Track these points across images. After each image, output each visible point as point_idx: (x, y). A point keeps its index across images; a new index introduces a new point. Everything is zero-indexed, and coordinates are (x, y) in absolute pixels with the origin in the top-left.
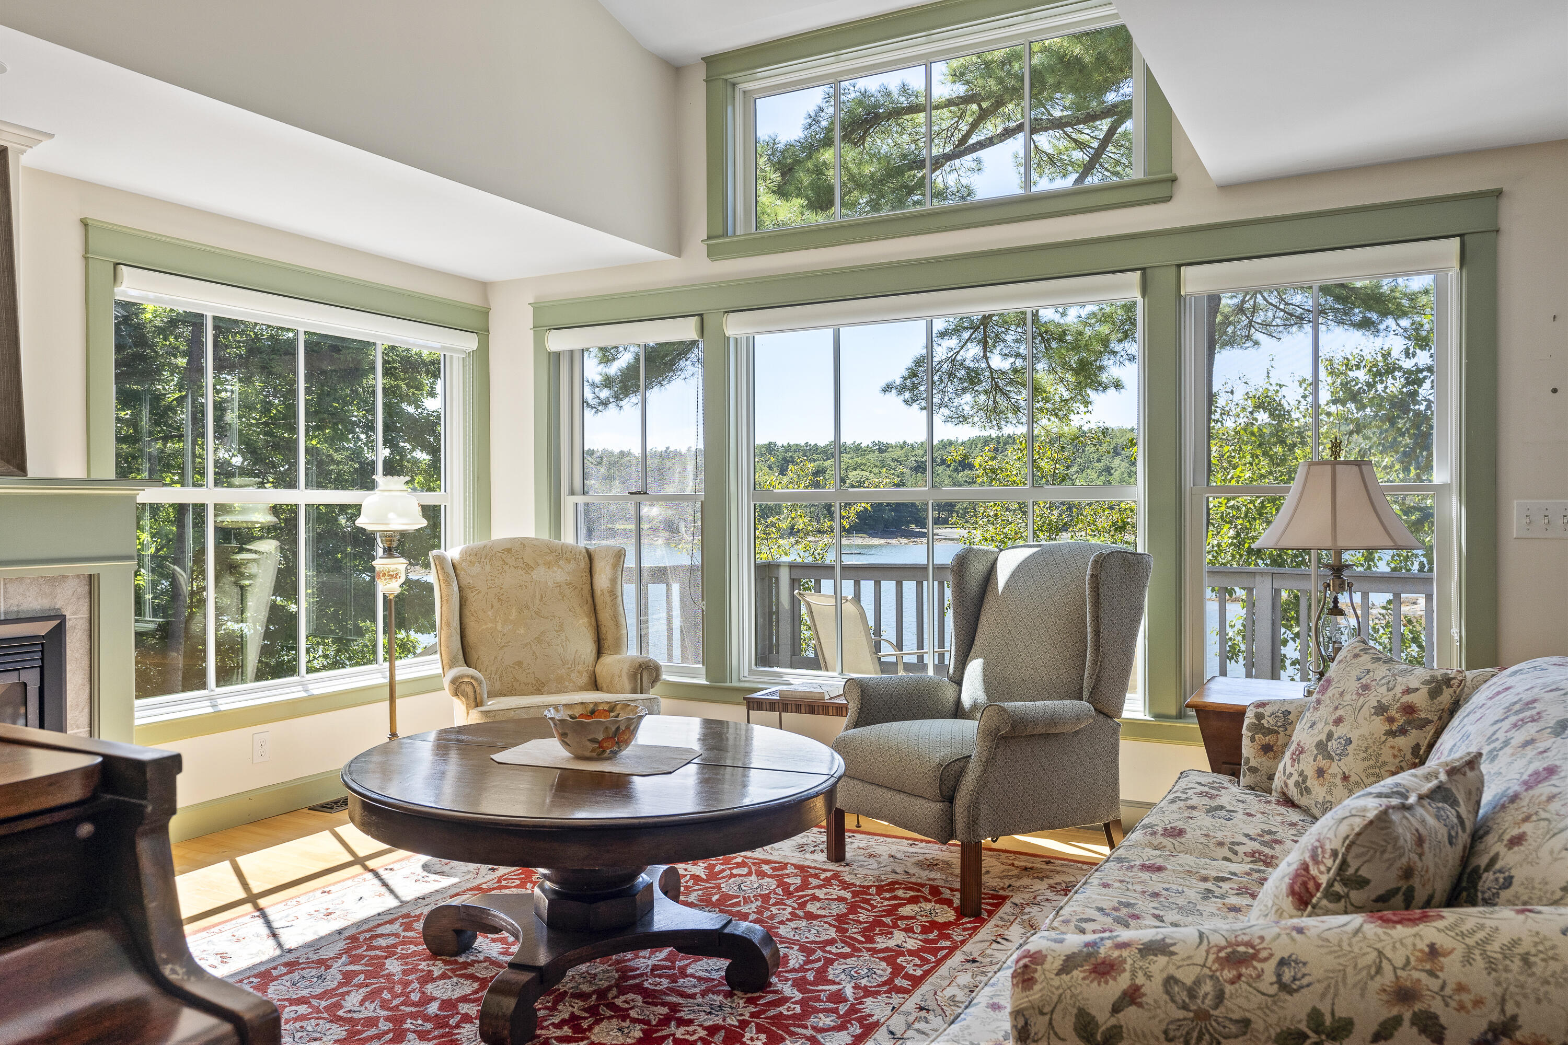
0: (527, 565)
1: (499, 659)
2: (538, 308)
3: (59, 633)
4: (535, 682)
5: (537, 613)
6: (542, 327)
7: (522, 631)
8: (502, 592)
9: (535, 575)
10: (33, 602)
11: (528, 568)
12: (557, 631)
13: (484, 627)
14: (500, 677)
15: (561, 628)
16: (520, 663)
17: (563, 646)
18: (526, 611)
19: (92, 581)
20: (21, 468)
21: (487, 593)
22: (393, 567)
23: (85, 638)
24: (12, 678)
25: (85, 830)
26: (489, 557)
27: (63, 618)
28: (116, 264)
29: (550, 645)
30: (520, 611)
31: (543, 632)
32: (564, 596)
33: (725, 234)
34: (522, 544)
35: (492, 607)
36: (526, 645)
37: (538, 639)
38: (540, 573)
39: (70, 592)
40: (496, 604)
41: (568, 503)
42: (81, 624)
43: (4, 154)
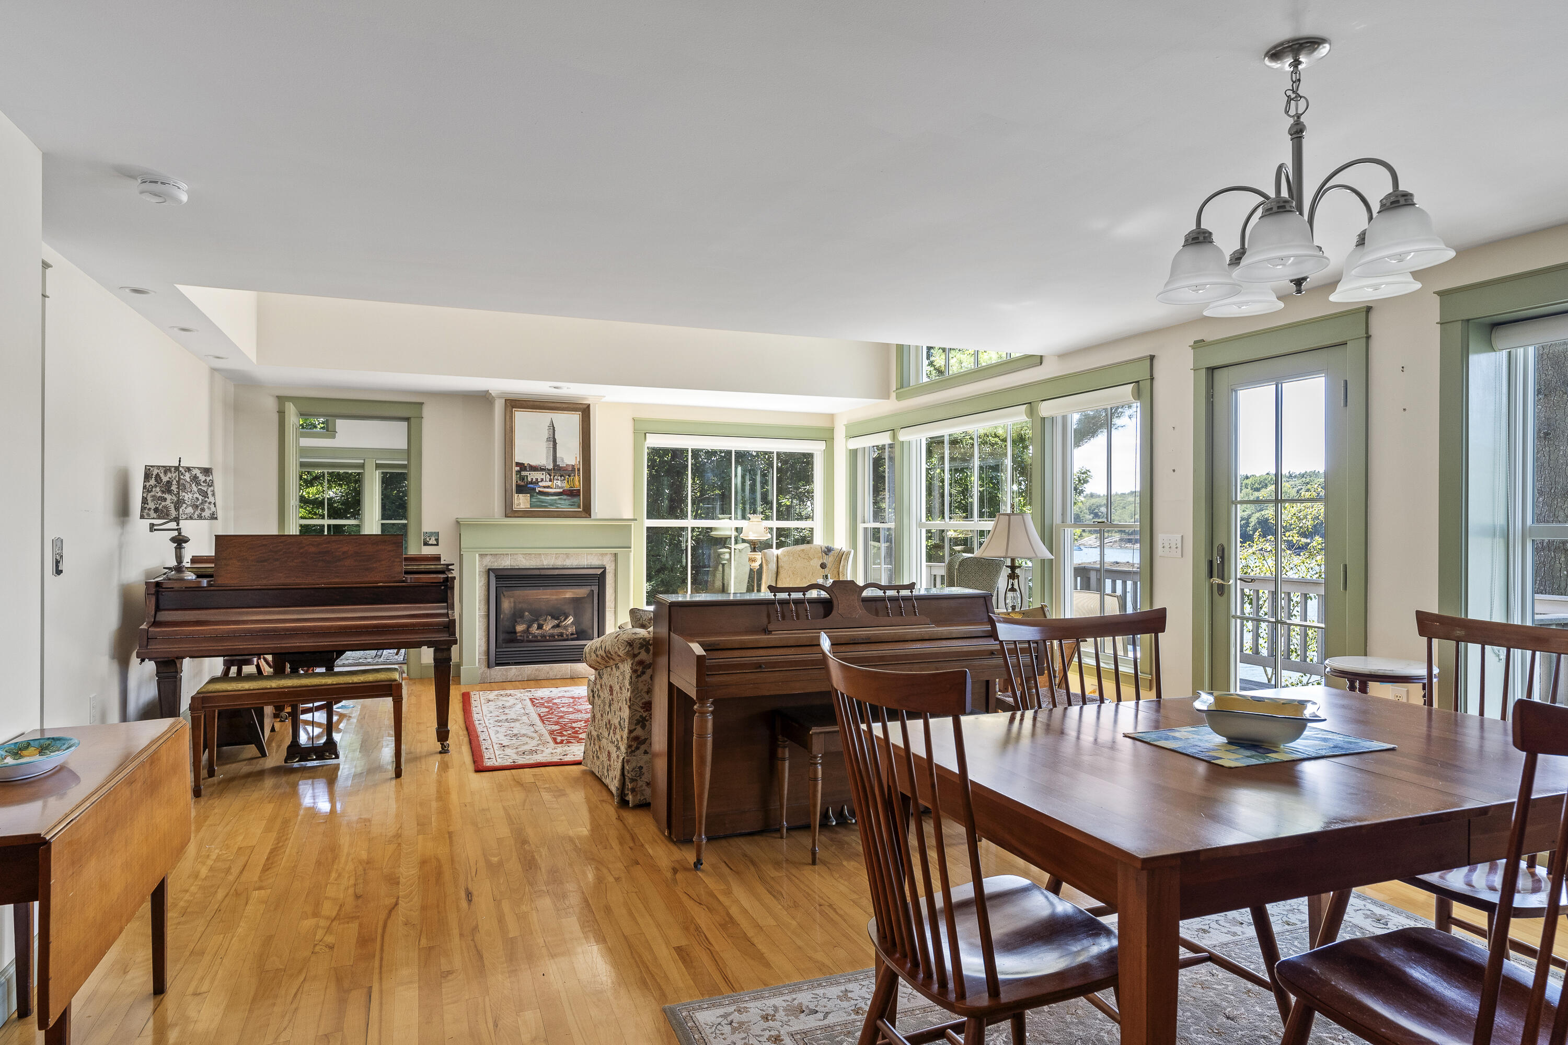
2: (847, 427)
3: (604, 573)
6: (850, 436)
8: (795, 569)
9: (812, 562)
10: (595, 562)
19: (616, 555)
20: (590, 515)
21: (788, 570)
22: (753, 556)
23: (614, 576)
24: (589, 588)
25: (443, 587)
26: (793, 553)
27: (605, 568)
28: (645, 434)
33: (902, 387)
39: (608, 559)
40: (792, 576)
41: (861, 527)
42: (613, 571)
43: (585, 406)
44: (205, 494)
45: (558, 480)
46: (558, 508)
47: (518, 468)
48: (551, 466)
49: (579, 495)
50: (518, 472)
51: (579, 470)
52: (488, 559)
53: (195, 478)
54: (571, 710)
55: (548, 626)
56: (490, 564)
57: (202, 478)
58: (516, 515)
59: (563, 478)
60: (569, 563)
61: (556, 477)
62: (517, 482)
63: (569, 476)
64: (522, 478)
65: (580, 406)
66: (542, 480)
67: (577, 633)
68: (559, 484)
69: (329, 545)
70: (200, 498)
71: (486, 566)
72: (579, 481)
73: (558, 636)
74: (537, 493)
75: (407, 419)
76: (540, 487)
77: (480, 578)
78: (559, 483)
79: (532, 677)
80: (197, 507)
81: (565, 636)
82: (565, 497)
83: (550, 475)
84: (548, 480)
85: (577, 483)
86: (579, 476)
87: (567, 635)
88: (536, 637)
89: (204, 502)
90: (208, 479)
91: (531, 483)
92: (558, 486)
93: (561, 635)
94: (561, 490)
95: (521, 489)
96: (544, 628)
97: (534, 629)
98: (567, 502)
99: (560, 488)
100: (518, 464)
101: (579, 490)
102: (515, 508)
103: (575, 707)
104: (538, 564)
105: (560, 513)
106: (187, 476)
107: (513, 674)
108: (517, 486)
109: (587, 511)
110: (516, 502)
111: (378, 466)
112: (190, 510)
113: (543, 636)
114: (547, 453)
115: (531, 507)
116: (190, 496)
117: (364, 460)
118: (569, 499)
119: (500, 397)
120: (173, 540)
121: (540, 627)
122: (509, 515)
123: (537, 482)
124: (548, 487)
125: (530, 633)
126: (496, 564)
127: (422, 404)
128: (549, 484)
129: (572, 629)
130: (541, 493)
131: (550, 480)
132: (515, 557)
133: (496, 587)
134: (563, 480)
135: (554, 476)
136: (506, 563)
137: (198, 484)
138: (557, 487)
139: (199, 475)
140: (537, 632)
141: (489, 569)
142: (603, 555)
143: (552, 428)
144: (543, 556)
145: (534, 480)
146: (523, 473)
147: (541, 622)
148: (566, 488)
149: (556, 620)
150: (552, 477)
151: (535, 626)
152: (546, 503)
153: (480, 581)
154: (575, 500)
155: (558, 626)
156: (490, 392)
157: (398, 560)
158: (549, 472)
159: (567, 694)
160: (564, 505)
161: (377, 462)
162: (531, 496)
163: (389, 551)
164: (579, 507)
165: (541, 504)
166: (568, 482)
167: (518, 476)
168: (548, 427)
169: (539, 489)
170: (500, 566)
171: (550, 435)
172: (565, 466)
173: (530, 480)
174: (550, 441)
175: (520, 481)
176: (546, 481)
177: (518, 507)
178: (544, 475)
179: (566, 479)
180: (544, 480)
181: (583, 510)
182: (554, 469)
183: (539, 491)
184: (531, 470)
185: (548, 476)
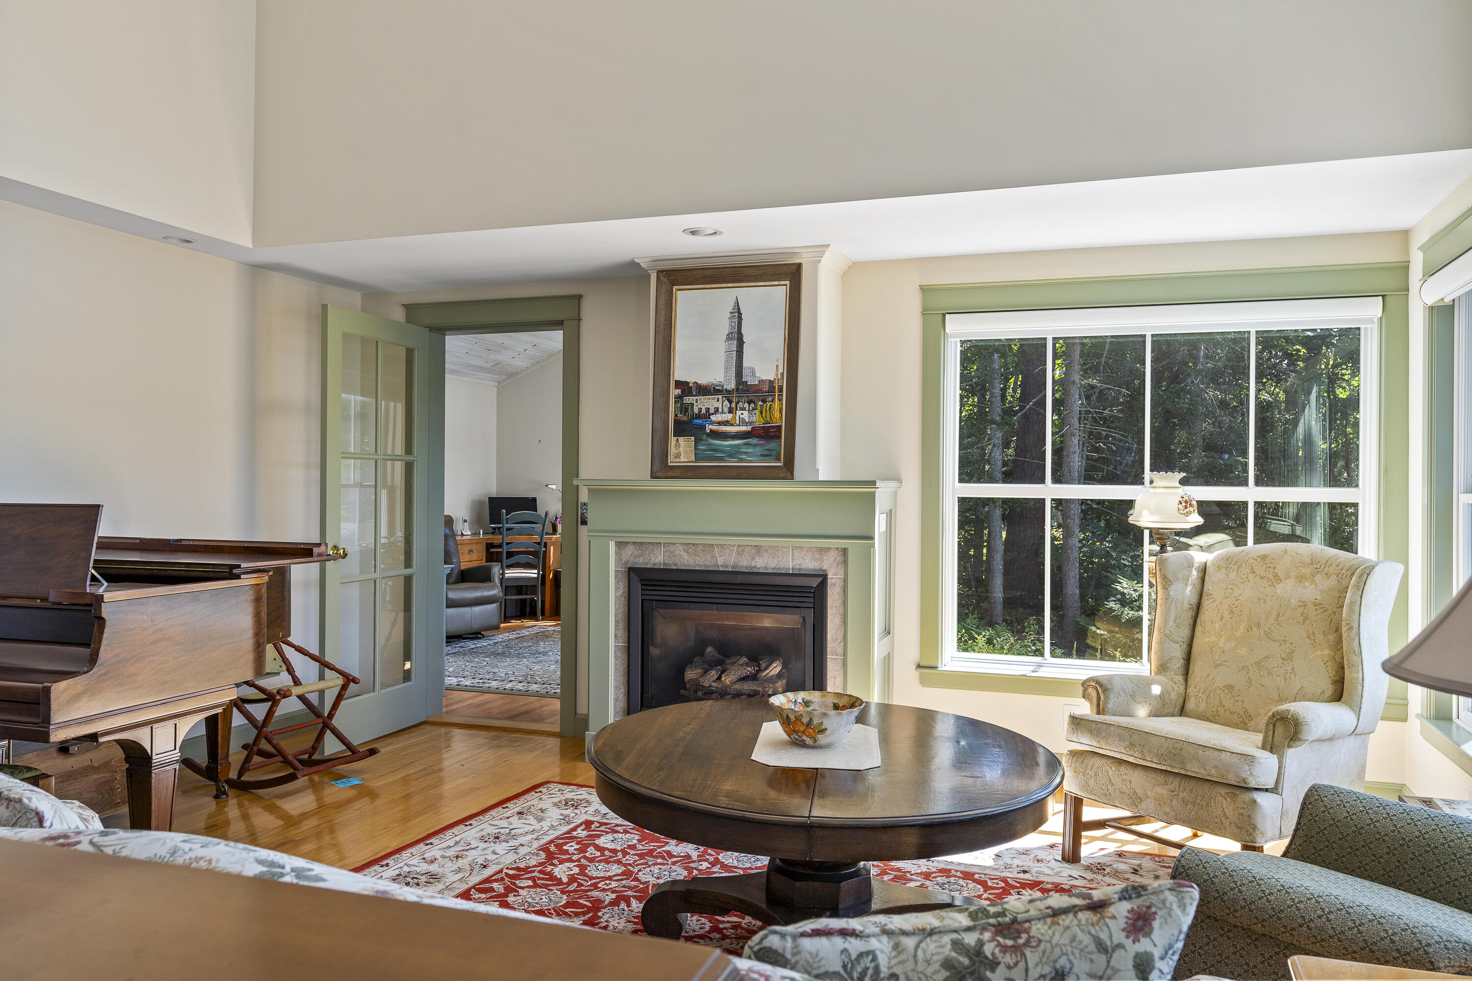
0: (1276, 576)
1: (1211, 677)
2: (1425, 251)
3: (823, 585)
4: (1242, 713)
5: (1266, 633)
6: (1428, 274)
8: (1236, 603)
9: (1280, 589)
10: (808, 563)
12: (1283, 659)
13: (1207, 640)
14: (1207, 698)
15: (1290, 656)
16: (1230, 688)
17: (1285, 679)
18: (1255, 629)
19: (845, 552)
20: (792, 474)
24: (800, 613)
26: (1239, 563)
27: (825, 576)
28: (944, 315)
29: (1270, 673)
30: (1249, 629)
31: (1267, 657)
32: (1306, 618)
35: (1223, 618)
36: (1243, 668)
37: (1258, 664)
38: (1285, 589)
39: (832, 560)
40: (1227, 616)
42: (840, 583)
43: (794, 268)
45: (743, 409)
46: (741, 460)
47: (678, 391)
48: (731, 385)
49: (780, 437)
50: (679, 398)
51: (781, 390)
52: (629, 551)
55: (728, 679)
56: (632, 559)
58: (670, 474)
59: (752, 405)
60: (761, 563)
61: (740, 405)
62: (676, 416)
63: (764, 401)
64: (685, 409)
65: (786, 269)
66: (717, 410)
68: (746, 417)
71: (626, 563)
72: (779, 410)
74: (709, 435)
75: (563, 324)
77: (617, 583)
78: (746, 415)
82: (755, 441)
83: (730, 402)
84: (726, 410)
85: (777, 414)
86: (780, 400)
91: (699, 416)
92: (743, 420)
94: (749, 428)
95: (682, 429)
96: (725, 678)
98: (758, 450)
99: (747, 424)
100: (679, 384)
101: (780, 427)
102: (672, 461)
104: (707, 563)
105: (745, 470)
108: (677, 422)
109: (787, 466)
110: (672, 450)
114: (727, 361)
115: (697, 459)
118: (761, 445)
119: (653, 268)
122: (659, 474)
123: (708, 415)
124: (726, 423)
126: (641, 560)
127: (579, 297)
128: (729, 417)
130: (715, 435)
131: (730, 411)
132: (672, 548)
133: (642, 600)
134: (754, 409)
135: (737, 403)
136: (657, 559)
138: (743, 422)
141: (629, 568)
142: (822, 550)
143: (737, 314)
144: (716, 549)
145: (703, 411)
146: (687, 400)
148: (757, 424)
150: (733, 405)
152: (722, 451)
153: (617, 589)
154: (772, 445)
155: (754, 677)
156: (636, 261)
158: (727, 395)
165: (714, 454)
166: (761, 413)
167: (679, 405)
168: (731, 313)
169: (711, 427)
170: (647, 563)
171: (734, 327)
172: (757, 383)
173: (696, 411)
174: (732, 339)
175: (681, 413)
176: (723, 412)
177: (677, 460)
178: (721, 400)
179: (759, 407)
180: (720, 410)
181: (785, 464)
182: (737, 390)
183: (711, 431)
184: (699, 393)
185: (726, 403)
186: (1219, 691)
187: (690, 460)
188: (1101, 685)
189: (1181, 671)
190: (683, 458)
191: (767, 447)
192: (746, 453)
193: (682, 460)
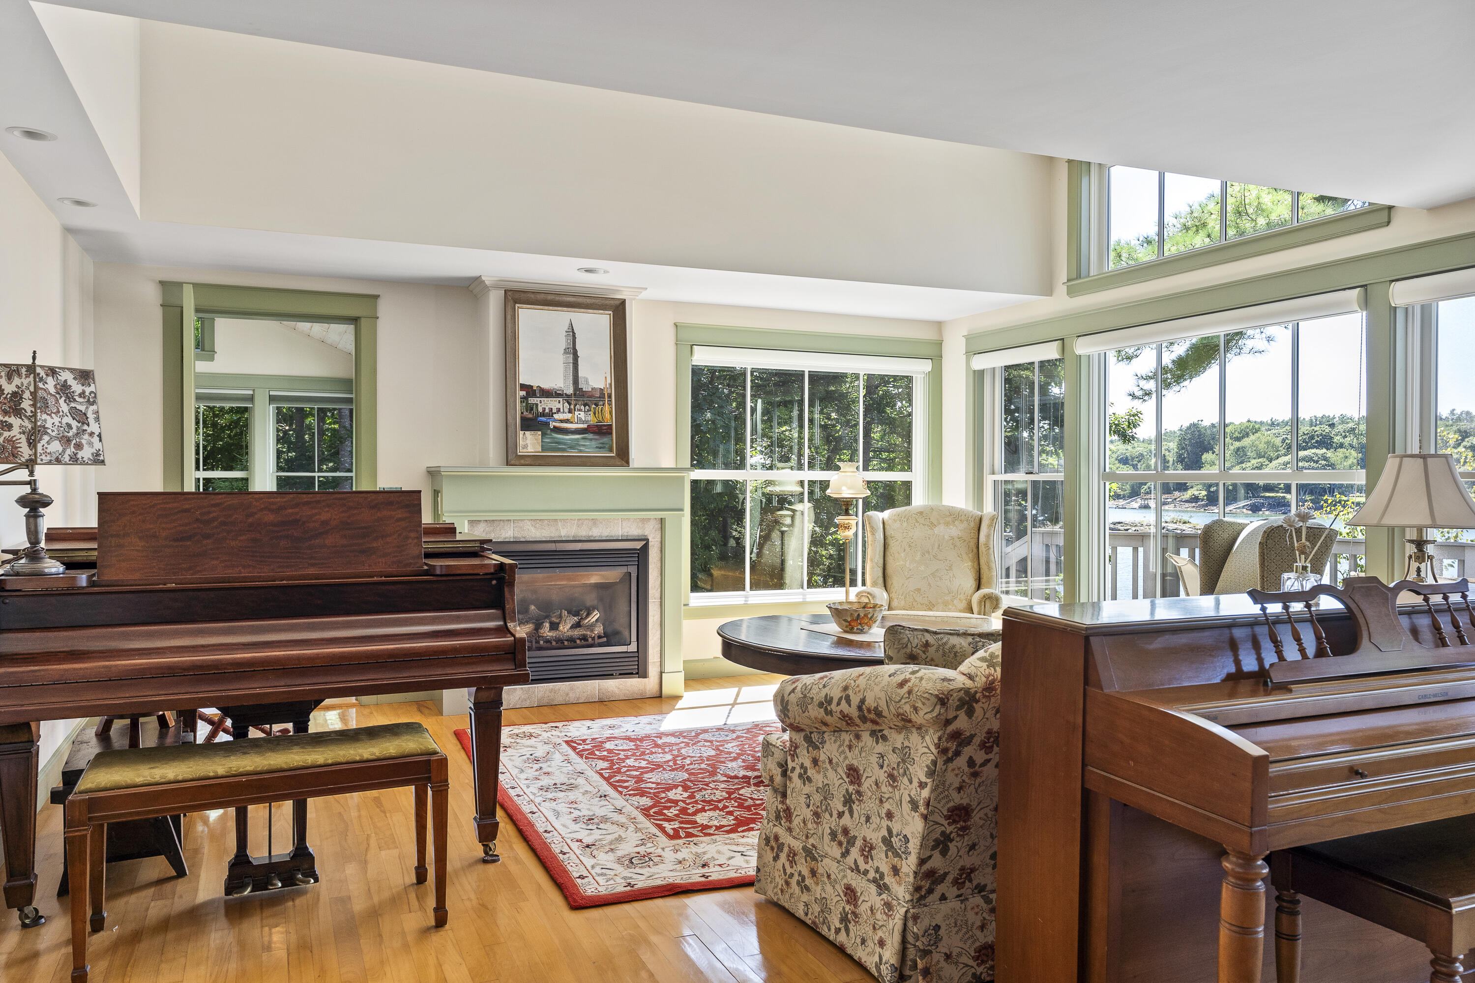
0: (932, 523)
1: (905, 585)
2: (969, 339)
3: (646, 548)
4: (929, 601)
5: (934, 557)
6: (972, 352)
7: (922, 568)
8: (912, 541)
9: (936, 530)
10: (634, 531)
11: (932, 525)
12: (947, 570)
13: (898, 564)
14: (905, 598)
15: (951, 568)
16: (919, 590)
17: (950, 581)
18: (927, 555)
19: (662, 521)
20: (628, 463)
21: (902, 541)
22: (846, 522)
23: (659, 552)
24: (624, 570)
25: (494, 582)
27: (648, 541)
28: (692, 346)
29: (941, 579)
30: (923, 555)
31: (937, 570)
32: (955, 546)
33: (1079, 276)
34: (932, 509)
35: (905, 550)
36: (924, 577)
37: (933, 575)
38: (940, 530)
39: (652, 527)
40: (908, 549)
41: (989, 480)
42: (658, 545)
43: (618, 302)
44: (82, 418)
45: (580, 410)
46: (581, 451)
47: (523, 393)
48: (570, 390)
49: (611, 433)
50: (524, 399)
51: (610, 396)
52: (481, 528)
53: (64, 388)
54: (643, 764)
55: (565, 628)
57: (77, 388)
58: (522, 462)
59: (587, 407)
60: (596, 533)
61: (578, 407)
62: (522, 413)
63: (597, 405)
64: (530, 408)
65: (612, 302)
66: (558, 410)
67: (606, 635)
68: (582, 417)
69: (297, 510)
70: (74, 424)
72: (611, 413)
73: (581, 640)
74: (552, 430)
75: (354, 320)
76: (556, 421)
78: (582, 415)
79: (545, 702)
80: (69, 441)
81: (590, 640)
82: (591, 436)
83: (570, 404)
84: (566, 410)
85: (608, 416)
86: (610, 404)
87: (593, 639)
88: (548, 641)
89: (80, 432)
90: (88, 390)
91: (543, 414)
92: (581, 419)
93: (584, 638)
94: (585, 426)
95: (528, 424)
96: (561, 628)
97: (546, 631)
98: (594, 444)
99: (583, 422)
100: (523, 387)
101: (611, 425)
102: (521, 451)
103: (647, 757)
104: (553, 535)
105: (584, 459)
106: (50, 384)
107: (517, 698)
108: (523, 419)
109: (623, 456)
110: (521, 442)
111: (272, 399)
112: (56, 447)
113: (559, 640)
114: (566, 371)
115: (543, 450)
116: (56, 420)
117: (254, 390)
119: (496, 287)
120: (23, 501)
121: (554, 626)
122: (513, 462)
123: (551, 414)
124: (567, 421)
125: (539, 637)
126: (493, 535)
127: (376, 297)
128: (568, 416)
129: (599, 630)
130: (557, 430)
131: (570, 411)
132: (521, 524)
135: (575, 405)
136: (507, 533)
137: (70, 398)
138: (580, 421)
139: (71, 382)
140: (550, 634)
142: (644, 521)
143: (572, 334)
144: (559, 523)
145: (547, 411)
146: (532, 400)
147: (554, 620)
148: (591, 423)
149: (574, 616)
150: (572, 407)
151: (547, 625)
152: (565, 444)
154: (605, 440)
155: (577, 625)
156: (483, 278)
157: (413, 535)
158: (567, 398)
159: (616, 732)
160: (590, 447)
161: (272, 393)
162: (543, 435)
163: (399, 520)
164: (611, 450)
165: (557, 446)
166: (595, 414)
167: (524, 404)
168: (566, 332)
169: (554, 424)
170: (498, 538)
171: (568, 344)
172: (590, 390)
173: (540, 410)
174: (568, 353)
175: (527, 411)
176: (564, 412)
177: (525, 450)
178: (561, 402)
179: (592, 409)
180: (562, 410)
181: (618, 455)
182: (575, 394)
183: (554, 427)
184: (543, 395)
185: (566, 404)
186: (912, 593)
187: (537, 450)
188: (871, 595)
189: (882, 585)
190: (530, 449)
191: (601, 441)
192: (584, 445)
193: (530, 450)
